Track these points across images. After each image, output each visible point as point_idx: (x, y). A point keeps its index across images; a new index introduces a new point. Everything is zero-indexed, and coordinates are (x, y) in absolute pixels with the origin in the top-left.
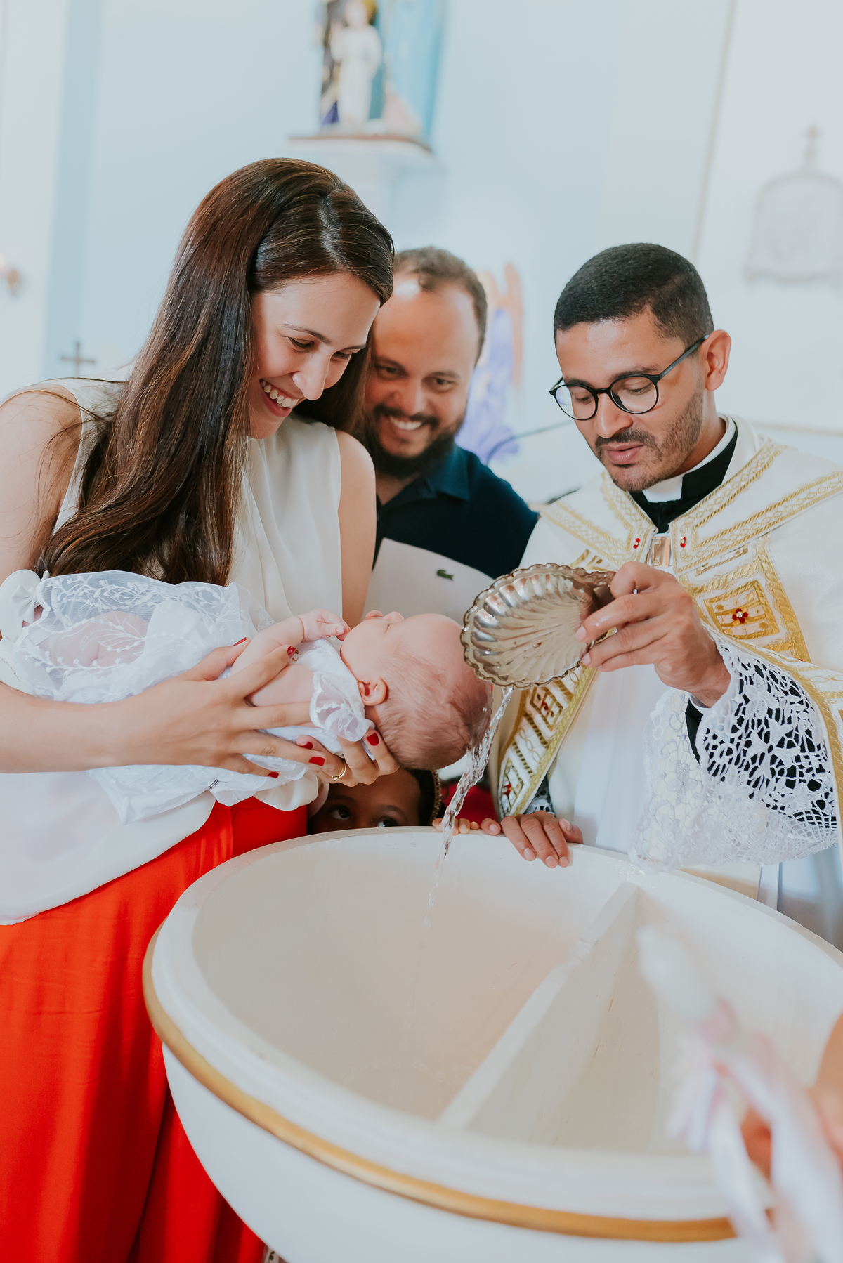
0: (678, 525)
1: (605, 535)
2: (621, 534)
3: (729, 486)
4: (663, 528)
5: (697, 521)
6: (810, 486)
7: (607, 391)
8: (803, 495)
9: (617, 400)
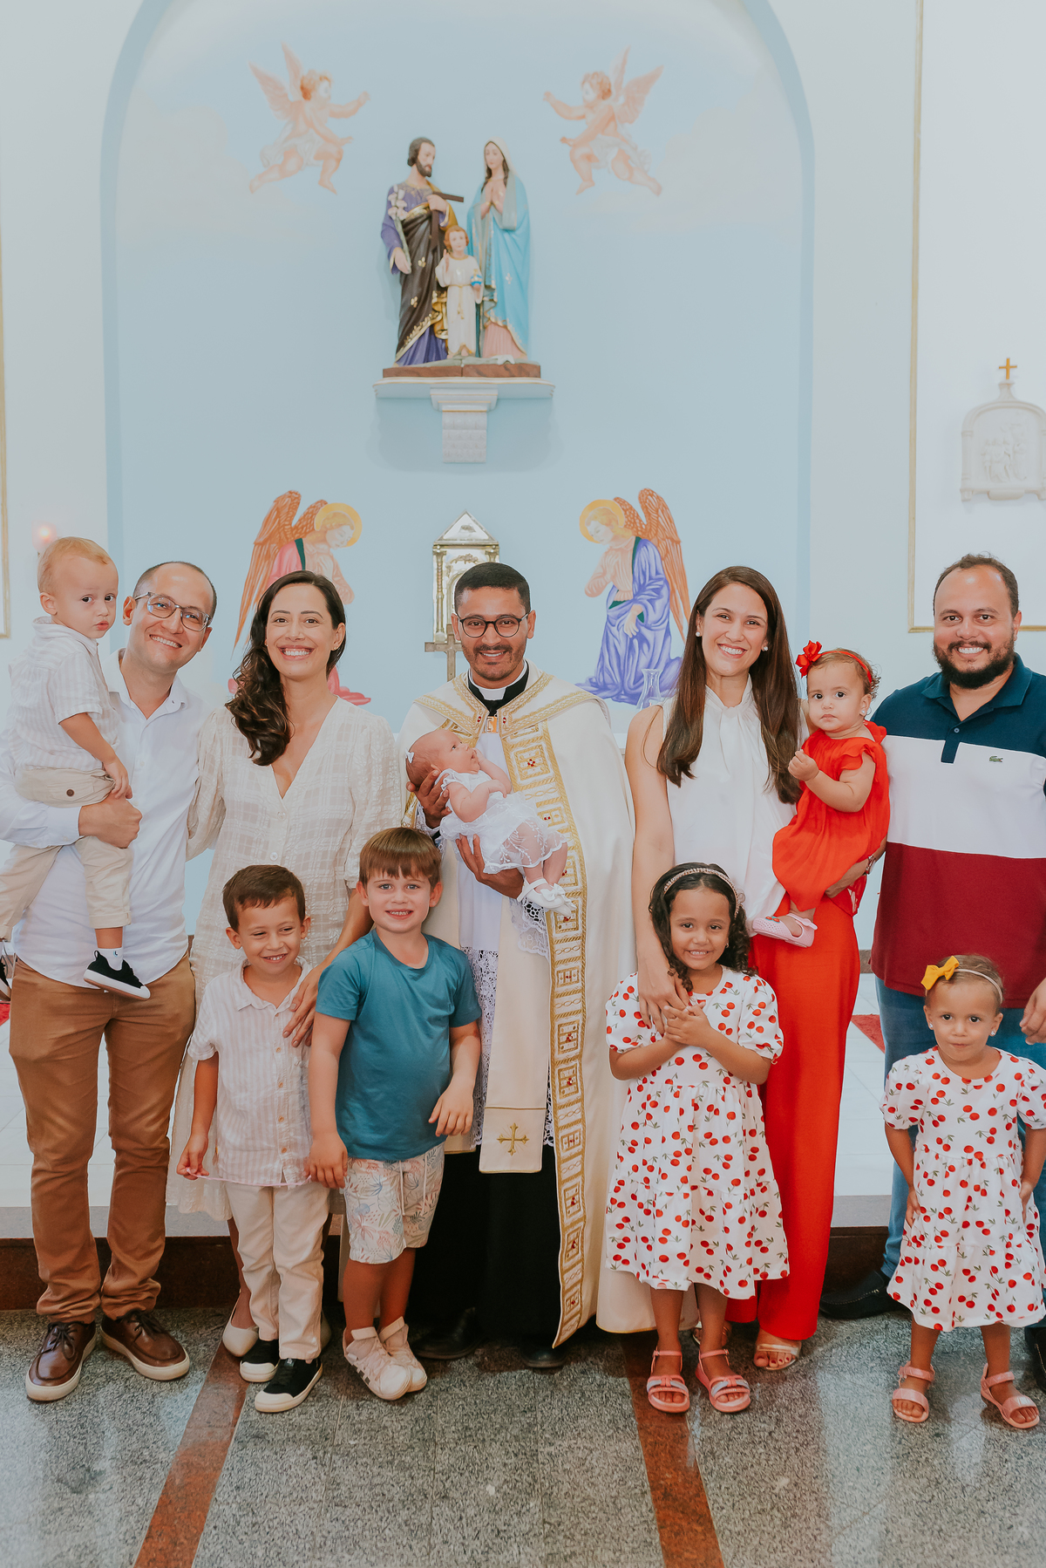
0: (501, 711)
1: (461, 713)
2: (470, 713)
3: (527, 693)
4: (492, 713)
5: (511, 710)
6: (567, 697)
7: (494, 623)
8: (564, 701)
9: (496, 628)
